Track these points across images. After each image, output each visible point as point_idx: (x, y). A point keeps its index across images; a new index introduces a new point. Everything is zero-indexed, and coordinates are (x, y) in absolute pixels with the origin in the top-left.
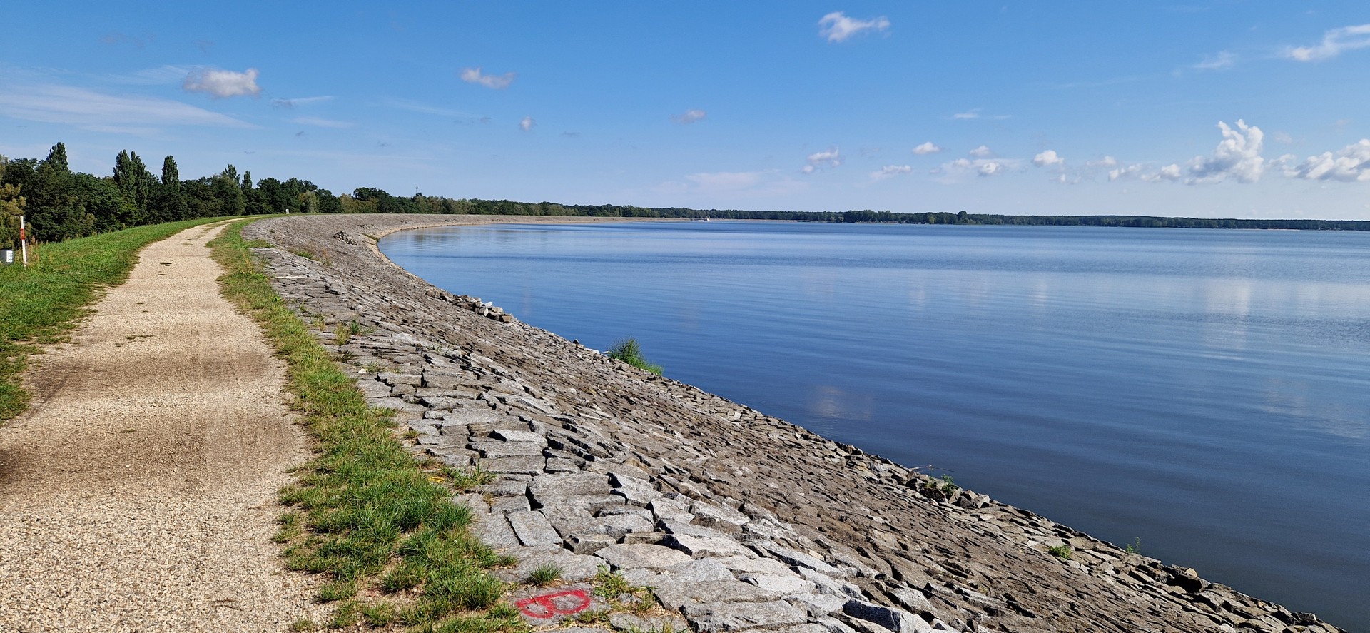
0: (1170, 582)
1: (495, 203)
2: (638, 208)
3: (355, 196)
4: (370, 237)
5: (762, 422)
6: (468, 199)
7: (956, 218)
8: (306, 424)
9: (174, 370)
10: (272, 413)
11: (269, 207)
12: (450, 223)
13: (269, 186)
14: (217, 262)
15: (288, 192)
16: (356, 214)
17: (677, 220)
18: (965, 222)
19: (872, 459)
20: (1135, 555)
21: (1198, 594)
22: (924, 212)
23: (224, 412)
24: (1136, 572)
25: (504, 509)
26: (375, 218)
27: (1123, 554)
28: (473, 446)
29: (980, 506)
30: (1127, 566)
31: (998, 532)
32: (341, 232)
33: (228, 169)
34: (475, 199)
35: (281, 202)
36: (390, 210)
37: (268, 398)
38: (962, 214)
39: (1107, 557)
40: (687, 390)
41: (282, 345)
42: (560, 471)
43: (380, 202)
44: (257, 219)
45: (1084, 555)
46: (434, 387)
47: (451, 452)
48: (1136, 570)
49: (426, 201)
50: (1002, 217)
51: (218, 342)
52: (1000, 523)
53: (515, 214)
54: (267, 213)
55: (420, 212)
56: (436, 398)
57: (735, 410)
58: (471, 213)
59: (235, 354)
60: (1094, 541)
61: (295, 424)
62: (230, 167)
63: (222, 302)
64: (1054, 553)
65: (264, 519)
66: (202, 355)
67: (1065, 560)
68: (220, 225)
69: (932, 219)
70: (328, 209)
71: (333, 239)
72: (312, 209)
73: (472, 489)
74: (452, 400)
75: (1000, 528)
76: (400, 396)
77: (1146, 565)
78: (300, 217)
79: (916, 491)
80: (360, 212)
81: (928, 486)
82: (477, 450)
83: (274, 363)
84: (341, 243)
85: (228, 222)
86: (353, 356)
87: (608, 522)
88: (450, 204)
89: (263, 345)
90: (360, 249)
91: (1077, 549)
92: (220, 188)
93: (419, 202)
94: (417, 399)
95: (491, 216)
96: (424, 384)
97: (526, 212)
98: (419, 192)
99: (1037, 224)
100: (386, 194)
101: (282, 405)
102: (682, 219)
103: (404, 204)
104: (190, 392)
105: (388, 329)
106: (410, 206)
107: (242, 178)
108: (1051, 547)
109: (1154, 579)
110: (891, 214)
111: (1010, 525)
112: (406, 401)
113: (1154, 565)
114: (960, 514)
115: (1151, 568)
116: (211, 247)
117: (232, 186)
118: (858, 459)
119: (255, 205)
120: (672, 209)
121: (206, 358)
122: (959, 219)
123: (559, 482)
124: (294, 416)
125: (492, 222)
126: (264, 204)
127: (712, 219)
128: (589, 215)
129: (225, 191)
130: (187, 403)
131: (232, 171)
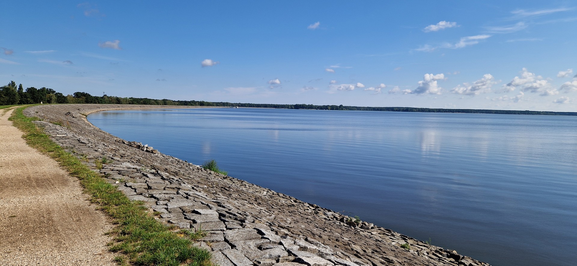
0: (448, 257)
1: (142, 99)
2: (207, 102)
3: (74, 96)
4: (83, 114)
5: (276, 196)
6: (128, 98)
7: (339, 108)
8: (102, 210)
9: (21, 184)
10: (82, 205)
11: (31, 101)
12: (120, 108)
13: (31, 91)
14: (18, 128)
15: (41, 94)
16: (75, 104)
17: (224, 107)
18: (342, 109)
19: (324, 210)
20: (433, 246)
21: (460, 261)
22: (326, 105)
23: (57, 205)
24: (435, 253)
25: (219, 249)
26: (84, 106)
27: (429, 246)
28: (188, 217)
29: (370, 228)
30: (431, 251)
31: (380, 239)
32: (69, 112)
33: (11, 83)
34: (132, 98)
35: (38, 98)
36: (91, 102)
37: (77, 197)
38: (341, 106)
39: (423, 248)
40: (242, 182)
41: (72, 170)
42: (234, 228)
43: (86, 99)
44: (28, 106)
45: (414, 247)
46: (155, 189)
47: (179, 221)
48: (435, 252)
49: (108, 98)
50: (356, 107)
51: (37, 169)
52: (380, 235)
53: (151, 104)
54: (31, 103)
55: (105, 103)
56: (159, 195)
57: (264, 191)
58: (130, 104)
59: (48, 175)
60: (417, 241)
61: (97, 210)
62: (12, 82)
63: (30, 148)
64: (403, 247)
65: (106, 260)
66: (32, 176)
67: (408, 250)
68: (11, 109)
69: (329, 108)
70: (61, 102)
71: (65, 116)
72: (53, 101)
73: (200, 240)
74: (166, 195)
75: (380, 237)
76: (141, 194)
77: (438, 250)
78: (48, 106)
79: (344, 223)
80: (77, 103)
81: (349, 221)
82: (190, 220)
83: (71, 179)
84: (69, 117)
85: (14, 108)
86: (111, 175)
87: (268, 252)
88: (120, 100)
89: (61, 170)
90: (79, 120)
91: (411, 245)
92: (7, 91)
93: (105, 98)
94: (150, 195)
95: (139, 105)
96: (149, 188)
97: (156, 104)
98: (105, 94)
99: (370, 110)
100: (89, 95)
101: (86, 200)
102: (226, 107)
103: (98, 100)
104: (35, 195)
105: (118, 161)
106: (101, 101)
107: (18, 87)
108: (401, 244)
109: (442, 256)
110: (313, 106)
111: (384, 236)
112: (145, 197)
113: (441, 250)
114: (363, 232)
115: (440, 251)
116: (11, 120)
117: (13, 91)
118: (319, 210)
119: (24, 99)
120: (222, 102)
121: (34, 177)
122: (340, 108)
123: (237, 234)
124: (94, 206)
125: (140, 108)
126: (29, 99)
127: (239, 107)
128: (185, 105)
129: (9, 93)
130: (36, 201)
131: (13, 84)
